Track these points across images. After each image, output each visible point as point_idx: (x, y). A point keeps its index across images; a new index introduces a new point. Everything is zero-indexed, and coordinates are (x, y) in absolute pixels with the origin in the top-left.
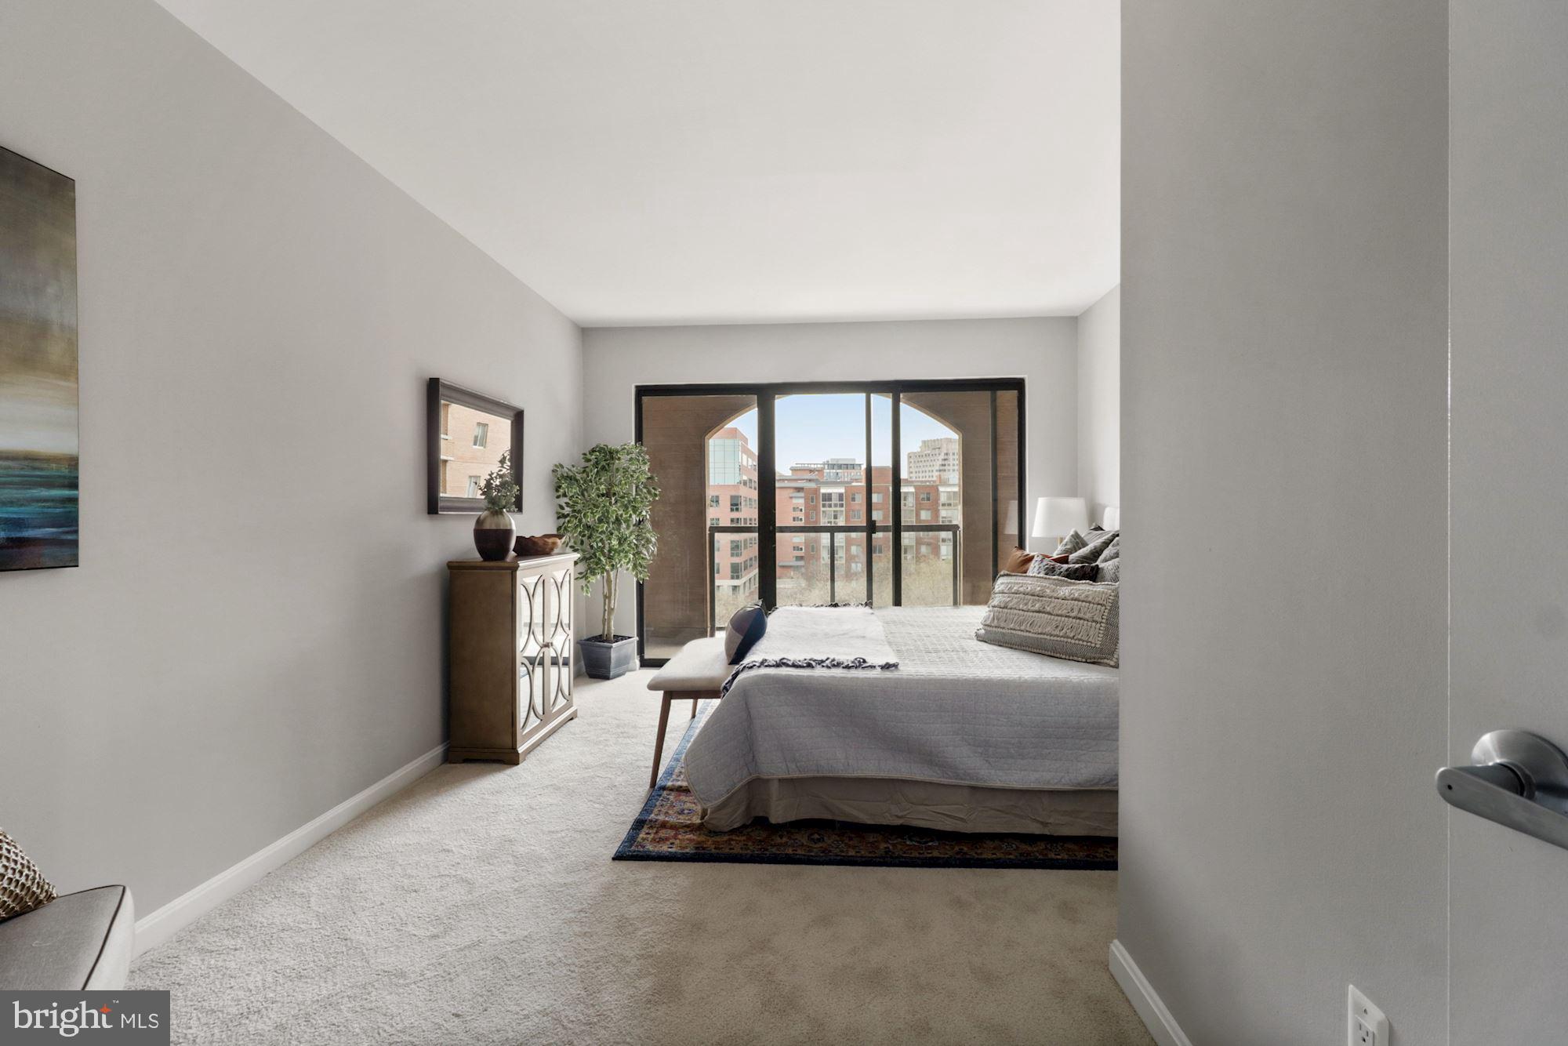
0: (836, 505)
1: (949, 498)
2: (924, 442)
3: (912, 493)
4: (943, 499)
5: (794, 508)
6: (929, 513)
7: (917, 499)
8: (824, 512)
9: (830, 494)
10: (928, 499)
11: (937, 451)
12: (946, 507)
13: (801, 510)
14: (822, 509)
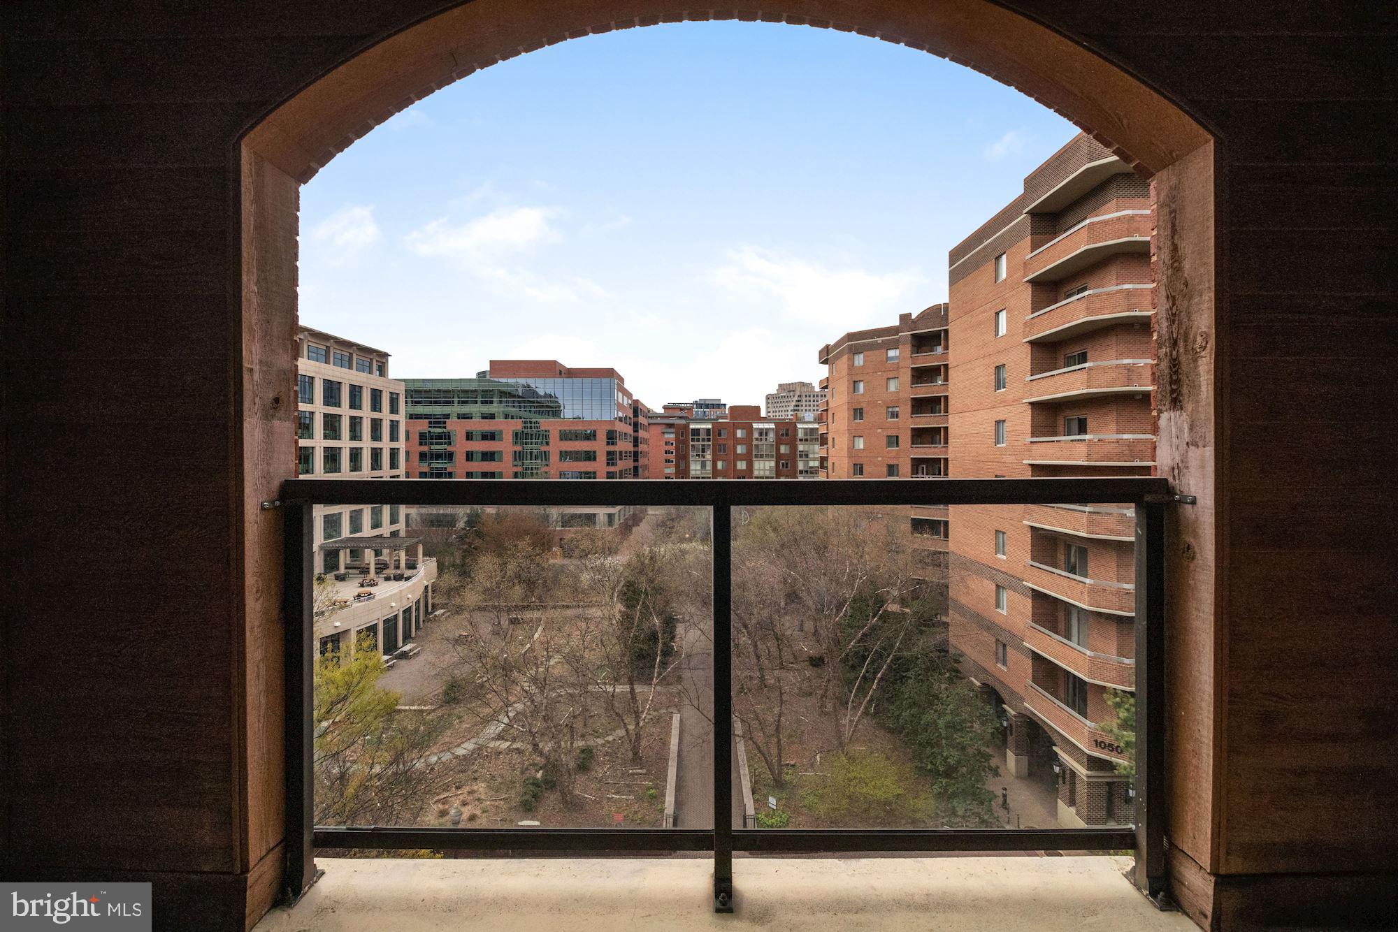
0: (703, 440)
1: (806, 434)
2: (780, 385)
3: (773, 429)
4: (800, 434)
5: (666, 442)
6: (788, 447)
7: (777, 435)
8: (692, 446)
9: (699, 429)
10: (787, 435)
11: (792, 394)
12: (803, 443)
13: (672, 444)
14: (691, 443)
